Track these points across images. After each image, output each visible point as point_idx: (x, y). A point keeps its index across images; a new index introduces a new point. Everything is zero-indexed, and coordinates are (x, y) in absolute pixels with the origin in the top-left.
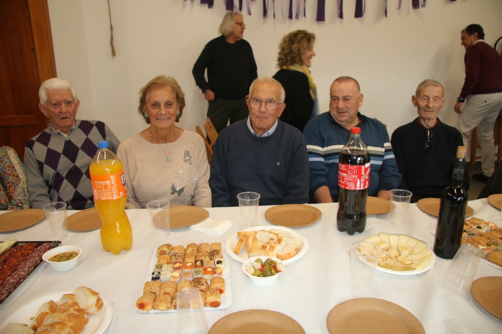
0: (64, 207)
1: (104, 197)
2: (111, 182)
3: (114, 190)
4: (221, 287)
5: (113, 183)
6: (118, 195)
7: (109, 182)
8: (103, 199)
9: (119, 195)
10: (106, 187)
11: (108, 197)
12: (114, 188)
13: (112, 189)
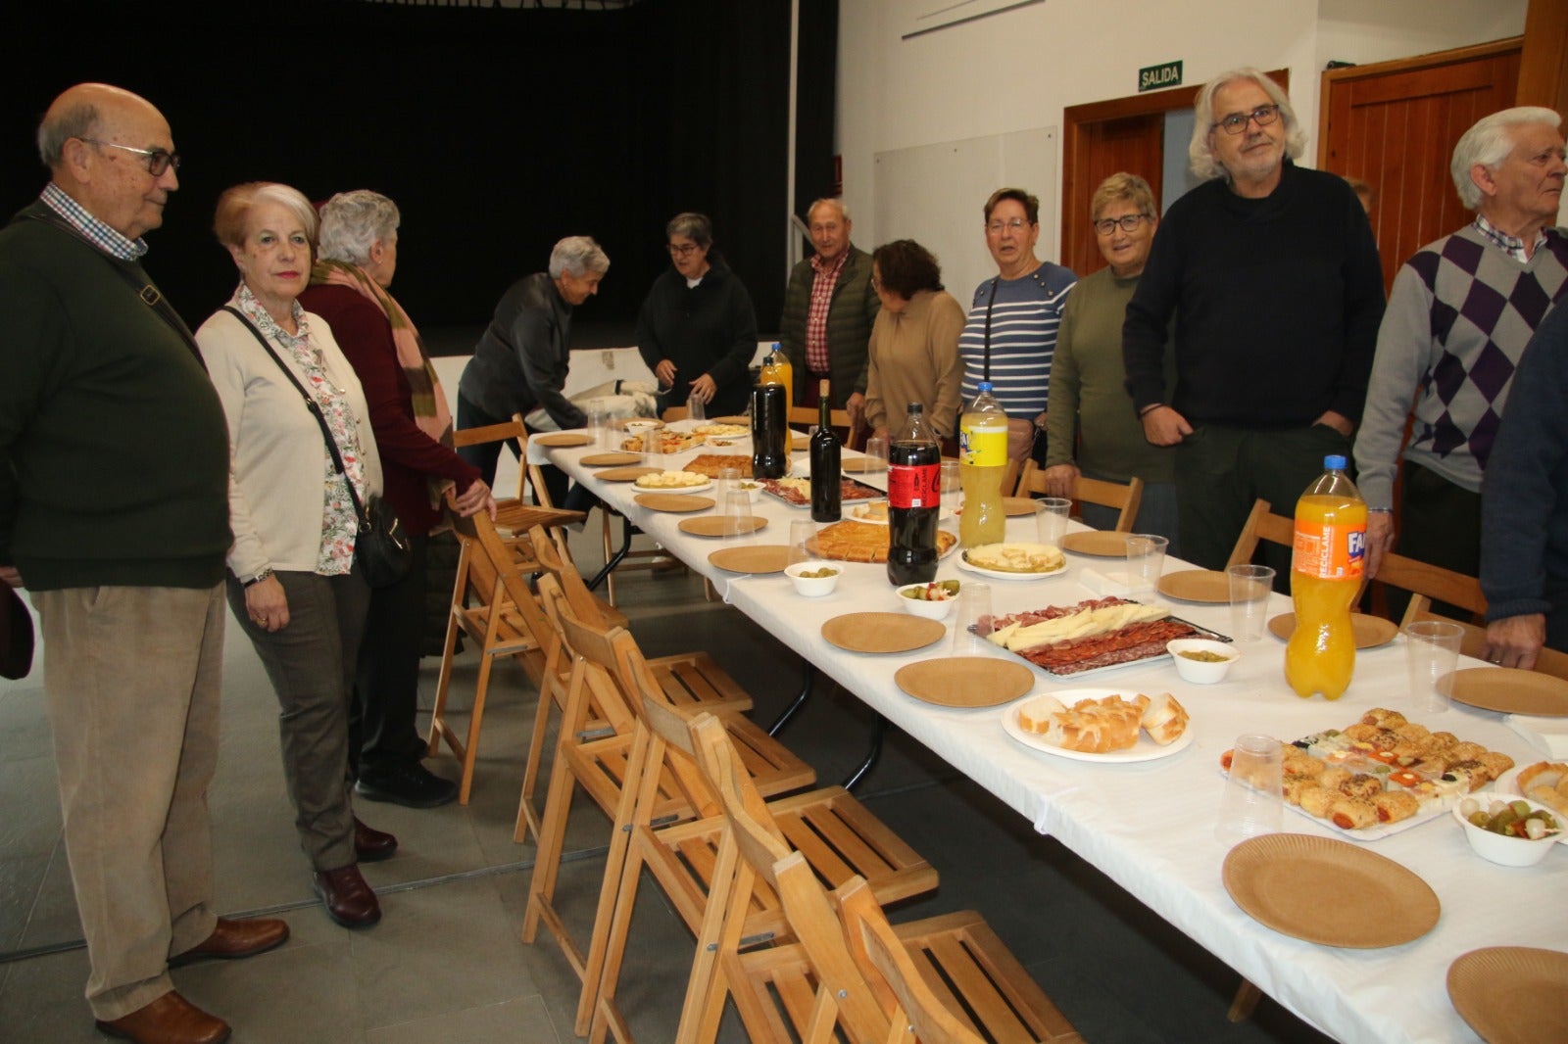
0: (1267, 577)
1: (1303, 567)
2: (1322, 541)
3: (1324, 558)
4: (1391, 807)
5: (1325, 544)
6: (1330, 572)
7: (1318, 538)
8: (1300, 570)
9: (1334, 572)
10: (1311, 547)
11: (1310, 568)
12: (1325, 554)
13: (1320, 556)
